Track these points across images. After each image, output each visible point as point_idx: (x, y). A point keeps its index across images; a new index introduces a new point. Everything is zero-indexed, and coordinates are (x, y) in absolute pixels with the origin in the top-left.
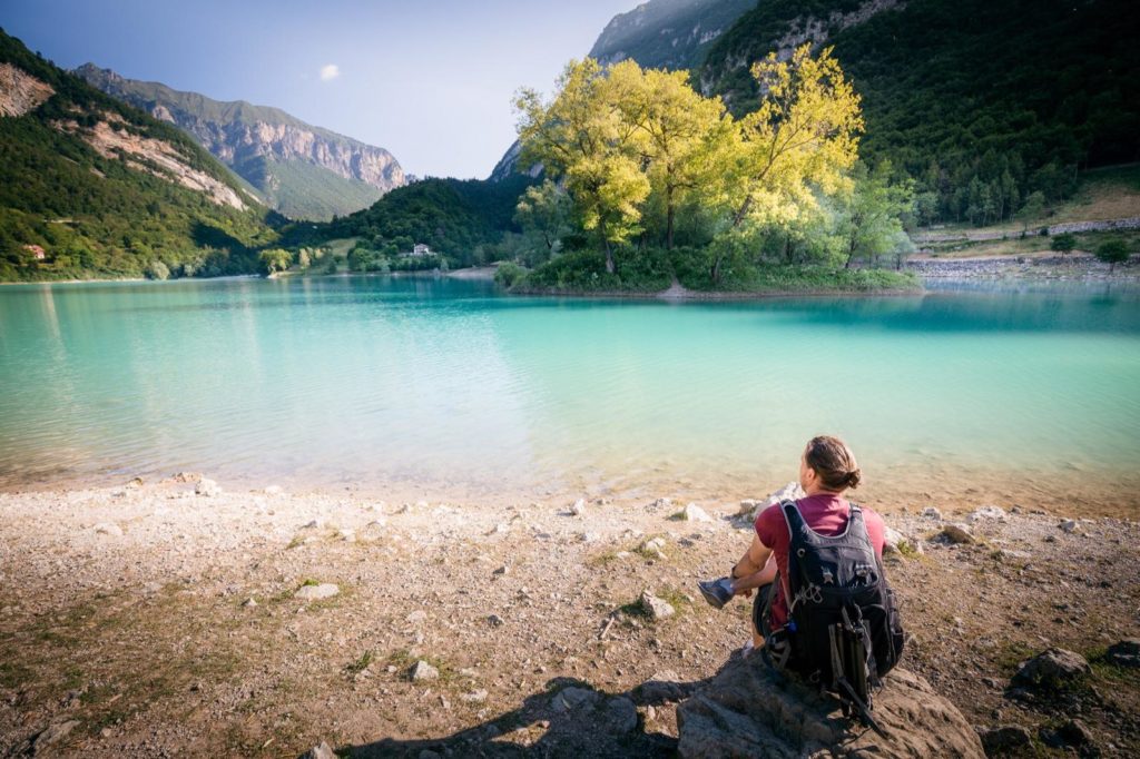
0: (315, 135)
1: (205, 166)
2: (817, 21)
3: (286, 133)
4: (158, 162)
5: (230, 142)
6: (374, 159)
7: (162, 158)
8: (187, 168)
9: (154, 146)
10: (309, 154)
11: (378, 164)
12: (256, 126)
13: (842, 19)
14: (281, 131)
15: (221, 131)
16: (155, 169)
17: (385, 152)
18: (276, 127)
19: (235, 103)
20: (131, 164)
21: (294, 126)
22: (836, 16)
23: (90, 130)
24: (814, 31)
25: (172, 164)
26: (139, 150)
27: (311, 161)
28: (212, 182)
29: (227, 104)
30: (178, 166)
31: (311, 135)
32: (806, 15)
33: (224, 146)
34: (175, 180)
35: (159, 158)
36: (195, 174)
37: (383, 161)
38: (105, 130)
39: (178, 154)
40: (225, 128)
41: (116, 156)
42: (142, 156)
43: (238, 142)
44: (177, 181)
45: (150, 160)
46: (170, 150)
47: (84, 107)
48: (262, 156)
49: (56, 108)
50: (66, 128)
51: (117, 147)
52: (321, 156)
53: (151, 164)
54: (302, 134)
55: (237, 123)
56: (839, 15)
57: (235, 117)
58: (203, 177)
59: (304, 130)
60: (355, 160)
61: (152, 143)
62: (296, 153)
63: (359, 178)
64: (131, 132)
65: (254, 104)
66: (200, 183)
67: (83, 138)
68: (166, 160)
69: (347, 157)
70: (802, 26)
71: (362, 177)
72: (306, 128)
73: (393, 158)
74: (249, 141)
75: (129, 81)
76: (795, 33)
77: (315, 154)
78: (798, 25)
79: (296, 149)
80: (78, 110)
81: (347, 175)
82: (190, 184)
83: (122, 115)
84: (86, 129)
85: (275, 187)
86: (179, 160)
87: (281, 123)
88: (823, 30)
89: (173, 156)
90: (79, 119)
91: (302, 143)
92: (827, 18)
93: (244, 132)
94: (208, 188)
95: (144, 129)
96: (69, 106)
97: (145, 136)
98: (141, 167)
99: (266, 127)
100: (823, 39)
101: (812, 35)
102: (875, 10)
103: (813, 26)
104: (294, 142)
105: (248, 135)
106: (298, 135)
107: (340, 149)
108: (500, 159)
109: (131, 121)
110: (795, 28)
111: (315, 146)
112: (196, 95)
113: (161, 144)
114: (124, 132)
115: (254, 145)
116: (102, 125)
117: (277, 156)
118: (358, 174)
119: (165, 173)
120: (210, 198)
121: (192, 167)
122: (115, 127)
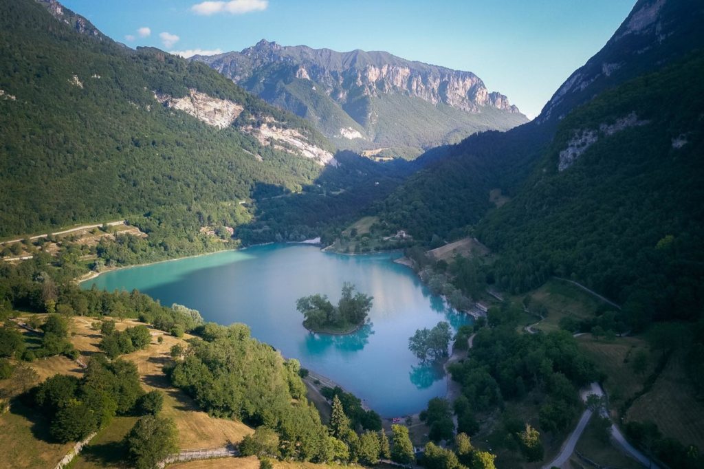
0: (411, 70)
1: (317, 141)
2: (589, 131)
3: (388, 72)
4: (291, 143)
5: (345, 86)
6: (461, 82)
7: (292, 140)
8: (306, 144)
9: (289, 133)
10: (405, 87)
11: (464, 86)
12: (365, 70)
13: (607, 128)
14: (385, 71)
15: (341, 77)
16: (288, 148)
17: (471, 75)
18: (381, 68)
19: (353, 52)
20: (276, 147)
21: (394, 64)
22: (603, 127)
23: (258, 129)
24: (587, 137)
25: (298, 143)
26: (282, 137)
27: (406, 92)
28: (320, 151)
29: (347, 53)
30: (301, 144)
31: (407, 70)
32: (583, 129)
33: (341, 89)
34: (299, 153)
35: (291, 141)
36: (310, 148)
37: (468, 83)
38: (265, 128)
39: (302, 136)
40: (343, 74)
41: (268, 143)
42: (282, 141)
43: (352, 85)
44: (300, 154)
45: (286, 143)
46: (297, 134)
47: (256, 115)
48: (368, 96)
49: (243, 119)
50: (247, 130)
51: (270, 137)
52: (414, 87)
53: (287, 145)
54: (401, 70)
55: (353, 69)
56: (606, 126)
57: (351, 65)
58: (315, 149)
59: (402, 67)
60: (443, 86)
61: (288, 132)
62: (394, 87)
63: (445, 102)
64: (278, 127)
65: (366, 51)
66: (312, 153)
67: (254, 135)
68: (295, 141)
69: (435, 85)
70: (580, 135)
71: (448, 101)
72: (403, 63)
73: (479, 79)
74: (360, 83)
75: (285, 48)
76: (576, 139)
77: (409, 86)
78: (578, 134)
79: (395, 84)
80: (253, 118)
81: (434, 101)
82: (307, 155)
83: (274, 117)
84: (256, 129)
85: (374, 121)
86: (302, 140)
87: (385, 64)
88: (594, 136)
89: (299, 138)
90: (253, 124)
91: (399, 78)
92: (598, 129)
93: (357, 77)
94: (317, 155)
95: (285, 123)
96: (249, 117)
97: (285, 128)
98: (281, 148)
99: (373, 68)
100: (594, 140)
101: (586, 140)
102: (624, 125)
103: (586, 135)
104: (393, 78)
105: (359, 79)
106: (397, 72)
107: (430, 79)
108: (549, 99)
109: (279, 120)
110: (577, 136)
111: (410, 80)
112: (326, 50)
113: (293, 131)
114: (274, 128)
115: (363, 86)
116: (264, 125)
117: (379, 92)
118: (444, 99)
119: (294, 150)
120: (317, 162)
121: (309, 143)
122: (270, 125)
